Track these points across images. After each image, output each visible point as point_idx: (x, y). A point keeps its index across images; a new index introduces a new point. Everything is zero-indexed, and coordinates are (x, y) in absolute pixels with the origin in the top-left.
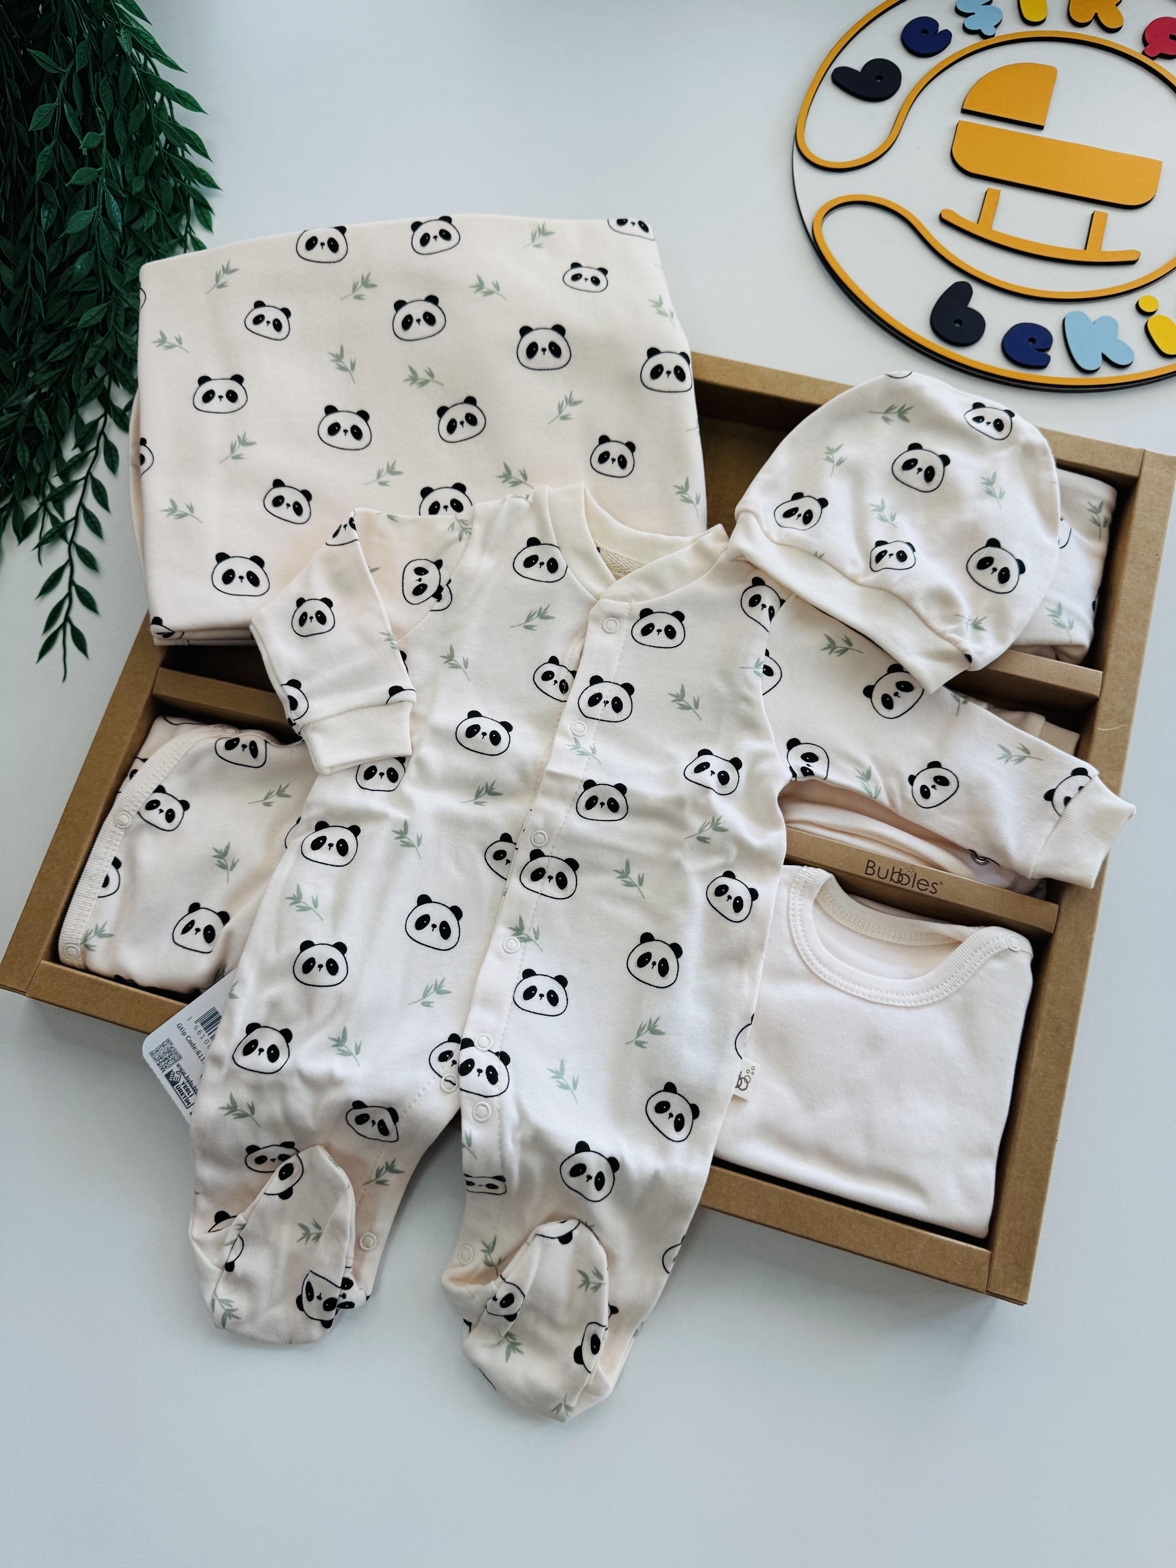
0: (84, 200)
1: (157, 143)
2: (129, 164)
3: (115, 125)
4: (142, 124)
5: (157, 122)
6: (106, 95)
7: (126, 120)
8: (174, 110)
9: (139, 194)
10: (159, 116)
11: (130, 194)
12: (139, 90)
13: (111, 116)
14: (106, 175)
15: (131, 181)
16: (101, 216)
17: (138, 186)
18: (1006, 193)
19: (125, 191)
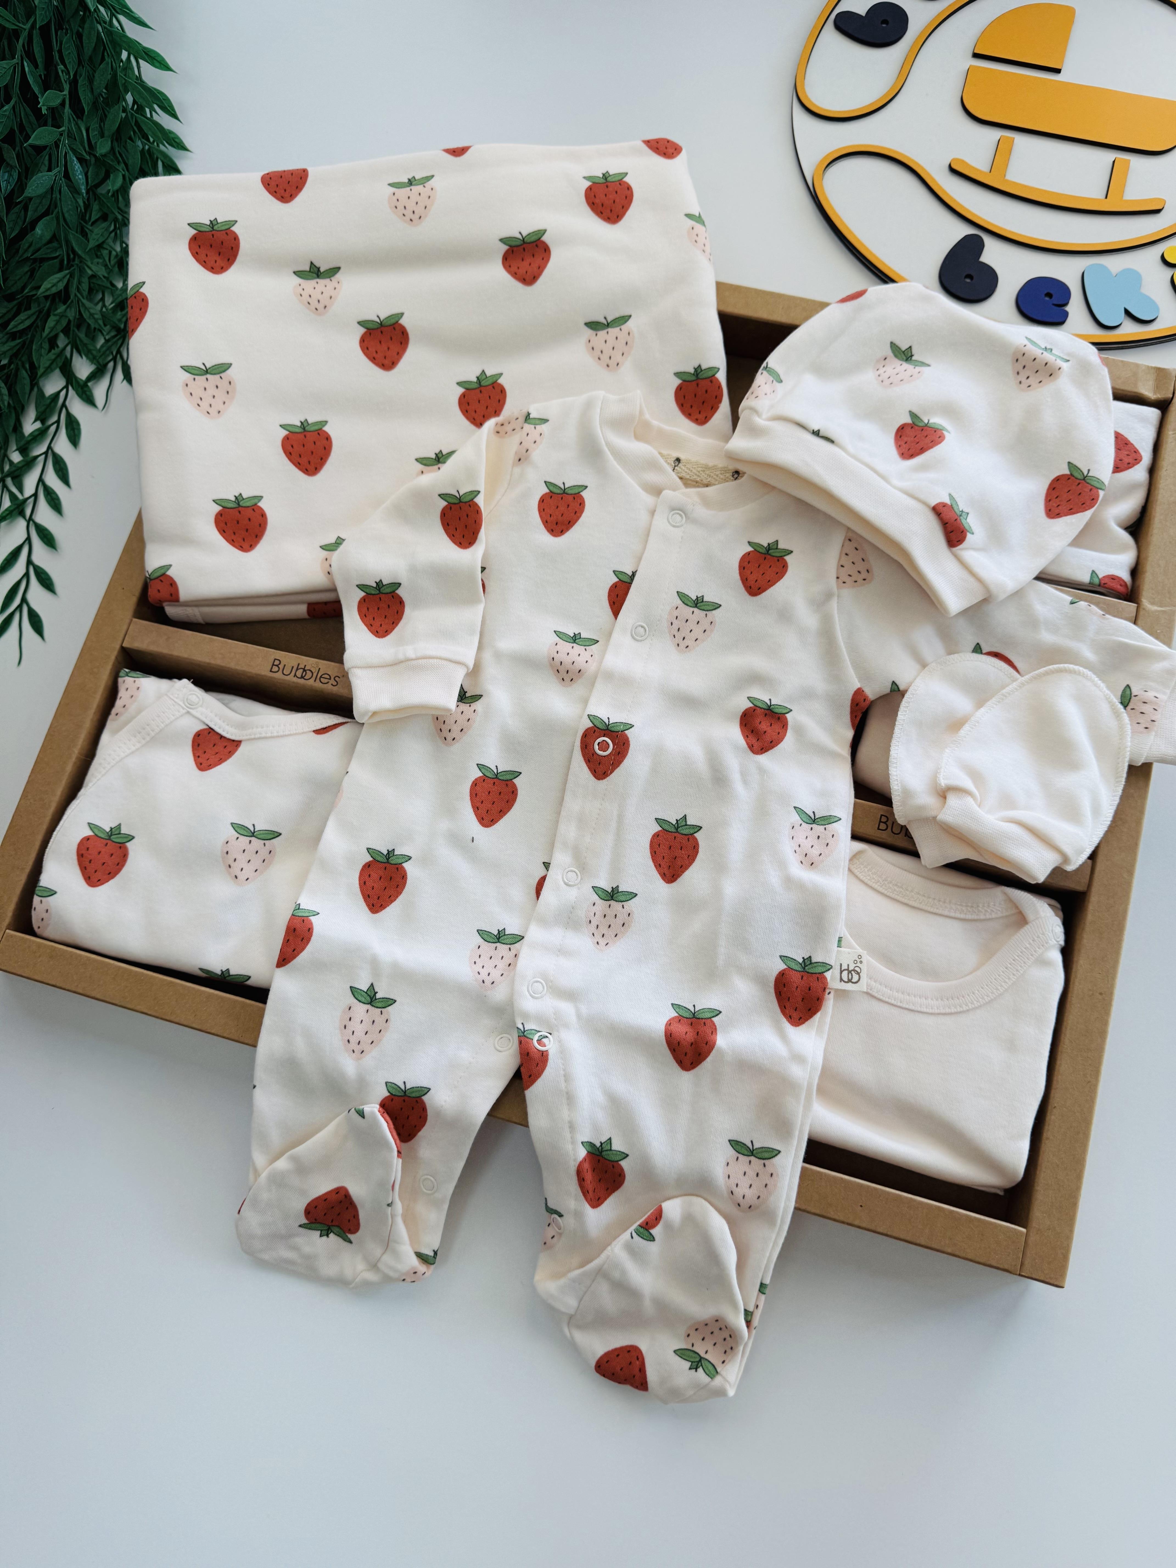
0: (47, 163)
1: (124, 103)
2: (94, 125)
3: (79, 85)
4: (107, 84)
5: (124, 81)
6: (70, 53)
7: (91, 81)
8: (141, 69)
9: (105, 156)
10: (125, 75)
11: (95, 156)
12: (105, 49)
13: (75, 75)
14: (68, 136)
15: (96, 143)
16: (63, 179)
17: (103, 148)
18: (1020, 140)
19: (90, 154)
